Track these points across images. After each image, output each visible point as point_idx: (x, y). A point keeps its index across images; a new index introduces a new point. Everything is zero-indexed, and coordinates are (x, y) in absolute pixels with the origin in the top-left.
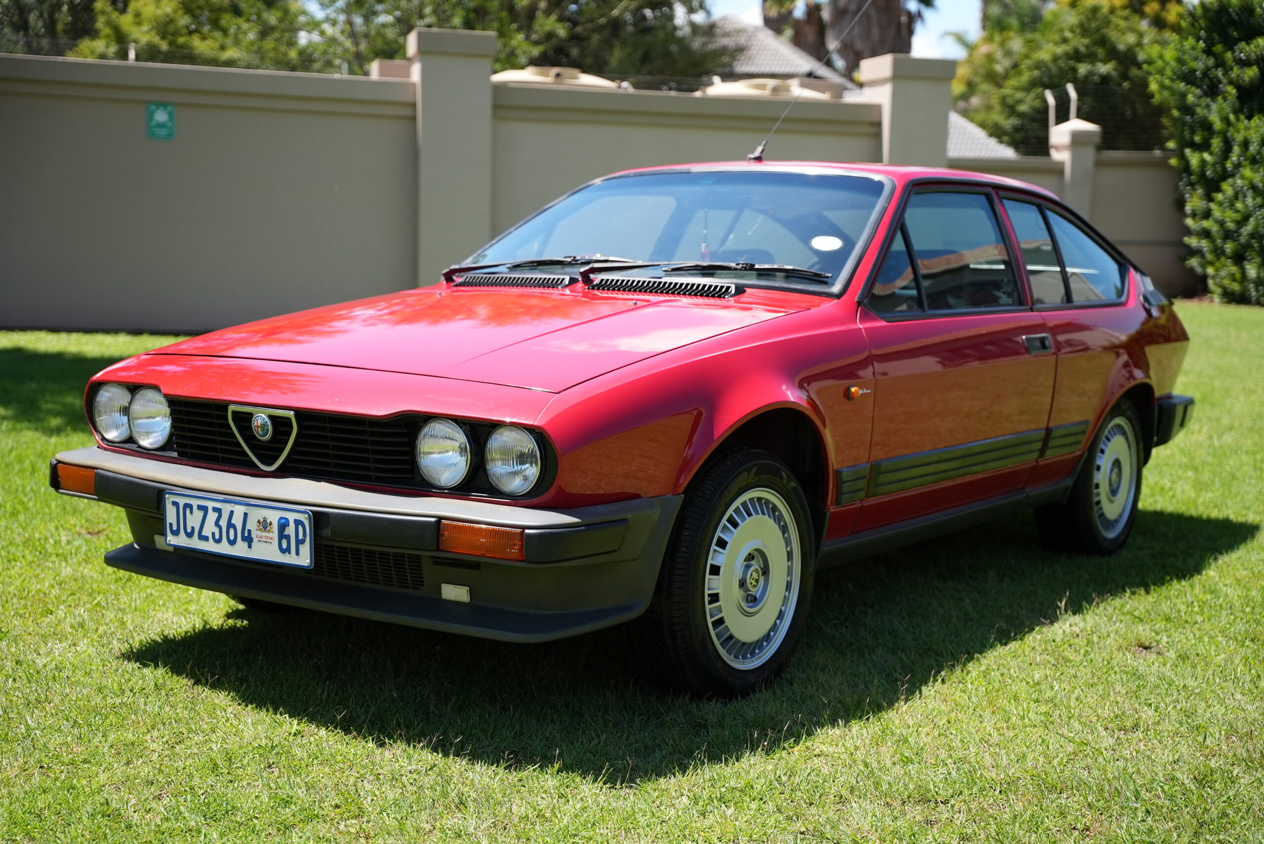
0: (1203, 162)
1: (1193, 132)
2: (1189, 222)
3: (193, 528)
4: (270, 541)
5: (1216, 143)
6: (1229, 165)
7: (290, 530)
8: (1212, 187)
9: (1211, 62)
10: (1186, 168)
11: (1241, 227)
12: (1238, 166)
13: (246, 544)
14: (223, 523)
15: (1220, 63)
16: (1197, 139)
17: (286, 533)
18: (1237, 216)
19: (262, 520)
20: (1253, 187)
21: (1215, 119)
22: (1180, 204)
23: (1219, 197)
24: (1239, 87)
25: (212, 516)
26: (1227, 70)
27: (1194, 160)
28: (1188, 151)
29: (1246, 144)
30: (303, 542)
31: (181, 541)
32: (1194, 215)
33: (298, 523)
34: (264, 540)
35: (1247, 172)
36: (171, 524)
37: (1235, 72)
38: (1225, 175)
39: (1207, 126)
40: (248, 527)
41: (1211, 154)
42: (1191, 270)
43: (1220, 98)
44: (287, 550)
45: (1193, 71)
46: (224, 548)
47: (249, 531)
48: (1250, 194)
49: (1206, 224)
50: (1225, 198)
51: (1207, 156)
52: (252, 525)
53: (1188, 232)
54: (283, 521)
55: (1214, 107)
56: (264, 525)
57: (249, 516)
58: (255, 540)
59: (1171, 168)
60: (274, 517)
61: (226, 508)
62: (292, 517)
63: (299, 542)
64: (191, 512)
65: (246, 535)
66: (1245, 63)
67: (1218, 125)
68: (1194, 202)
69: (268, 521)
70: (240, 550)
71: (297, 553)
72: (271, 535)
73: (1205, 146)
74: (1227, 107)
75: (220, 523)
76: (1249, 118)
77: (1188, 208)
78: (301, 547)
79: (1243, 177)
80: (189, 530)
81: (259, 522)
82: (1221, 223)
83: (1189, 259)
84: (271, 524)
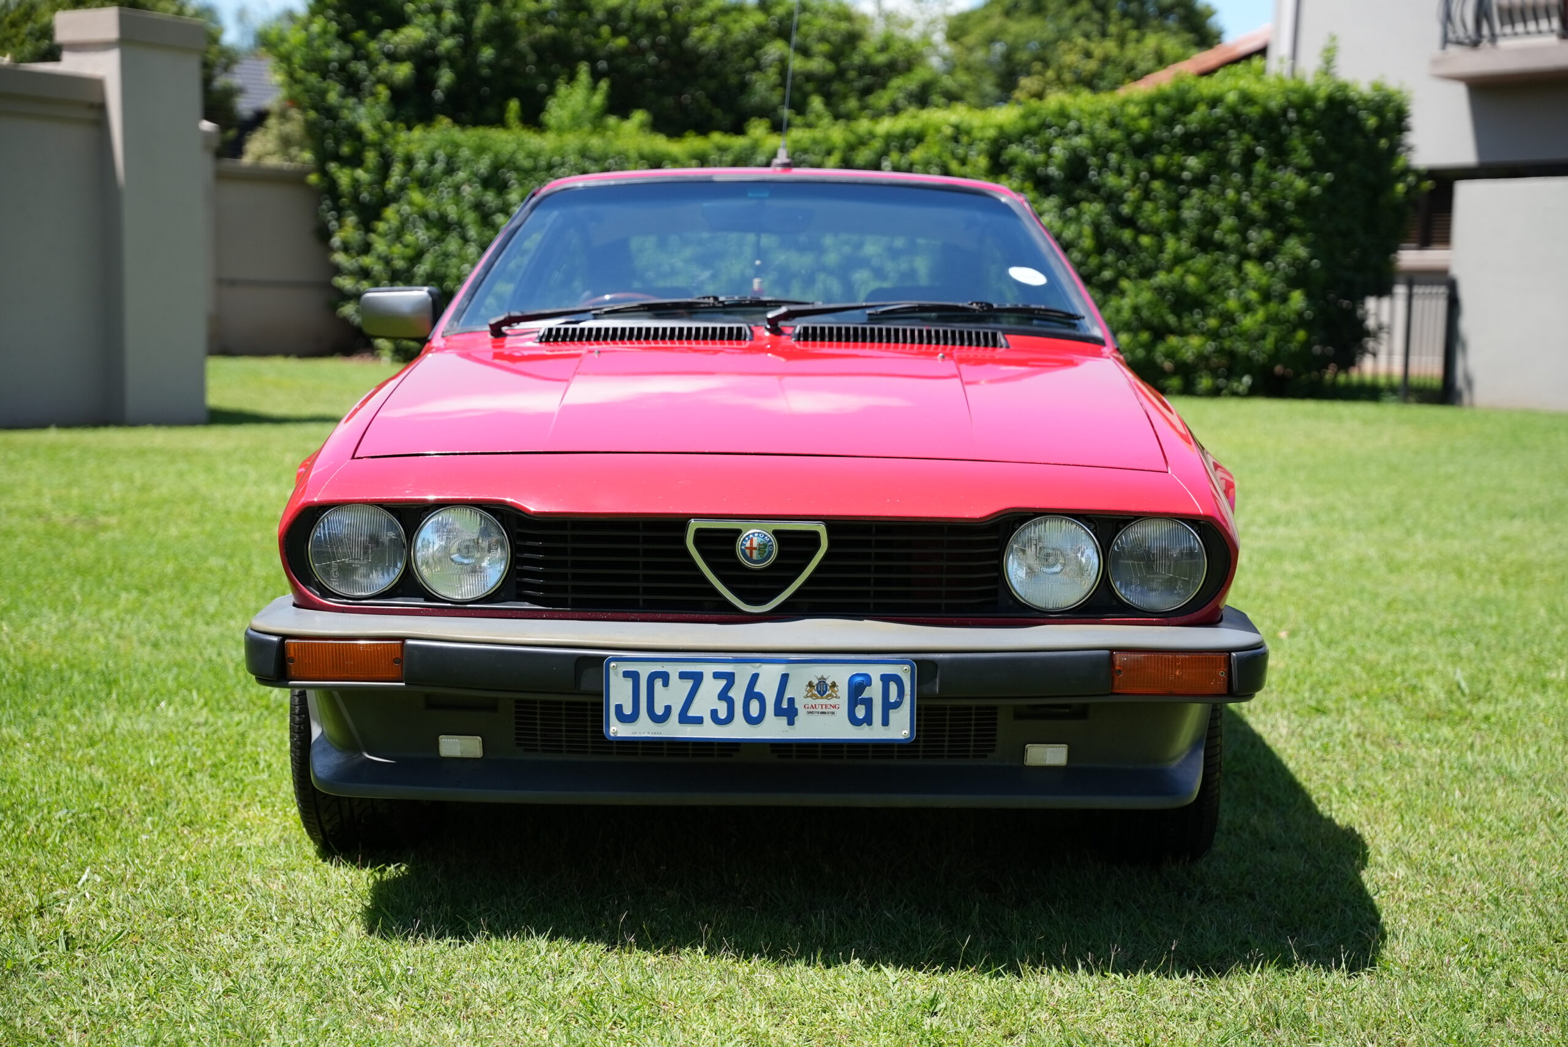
0: (356, 183)
1: (338, 142)
2: (340, 258)
3: (668, 709)
4: (832, 710)
5: (371, 157)
6: (391, 185)
7: (874, 692)
8: (369, 215)
9: (348, 52)
10: (331, 188)
11: (413, 266)
12: (402, 188)
13: (784, 720)
14: (738, 694)
15: (360, 54)
16: (345, 150)
17: (865, 695)
18: (409, 252)
19: (815, 682)
20: (424, 216)
21: (365, 125)
22: (324, 235)
23: (381, 226)
24: (392, 88)
25: (711, 688)
26: (373, 66)
27: (344, 177)
28: (333, 167)
29: (409, 161)
30: (897, 705)
31: (644, 729)
32: (346, 248)
33: (886, 679)
34: (820, 710)
35: (416, 196)
36: (619, 708)
37: (384, 68)
38: (386, 200)
39: (354, 134)
40: (788, 695)
41: (367, 171)
42: (345, 321)
43: (369, 100)
44: (868, 720)
45: (327, 62)
46: (739, 730)
47: (791, 701)
48: (421, 224)
49: (367, 261)
50: (390, 228)
51: (360, 173)
52: (796, 690)
53: (337, 270)
54: (859, 679)
55: (362, 110)
56: (822, 688)
57: (790, 678)
58: (802, 712)
59: (308, 187)
60: (840, 675)
61: (743, 673)
62: (876, 672)
63: (888, 706)
64: (666, 684)
65: (785, 705)
66: (393, 58)
67: (371, 135)
68: (348, 230)
69: (829, 682)
70: (773, 729)
71: (885, 722)
72: (833, 701)
73: (355, 161)
74: (379, 112)
75: (731, 694)
76: (410, 128)
77: (336, 241)
78: (893, 714)
79: (411, 203)
80: (659, 711)
81: (810, 684)
82: (387, 261)
83: (342, 306)
84: (834, 685)
